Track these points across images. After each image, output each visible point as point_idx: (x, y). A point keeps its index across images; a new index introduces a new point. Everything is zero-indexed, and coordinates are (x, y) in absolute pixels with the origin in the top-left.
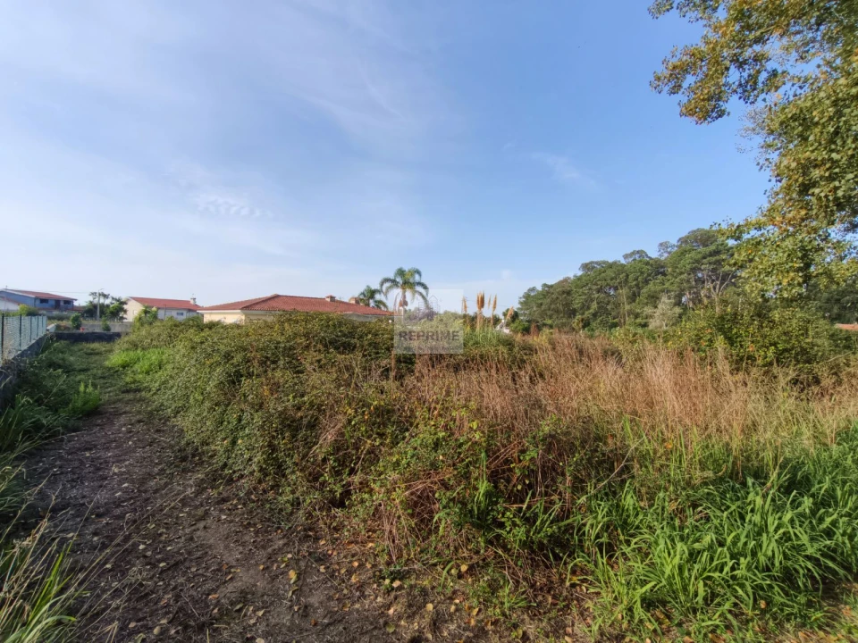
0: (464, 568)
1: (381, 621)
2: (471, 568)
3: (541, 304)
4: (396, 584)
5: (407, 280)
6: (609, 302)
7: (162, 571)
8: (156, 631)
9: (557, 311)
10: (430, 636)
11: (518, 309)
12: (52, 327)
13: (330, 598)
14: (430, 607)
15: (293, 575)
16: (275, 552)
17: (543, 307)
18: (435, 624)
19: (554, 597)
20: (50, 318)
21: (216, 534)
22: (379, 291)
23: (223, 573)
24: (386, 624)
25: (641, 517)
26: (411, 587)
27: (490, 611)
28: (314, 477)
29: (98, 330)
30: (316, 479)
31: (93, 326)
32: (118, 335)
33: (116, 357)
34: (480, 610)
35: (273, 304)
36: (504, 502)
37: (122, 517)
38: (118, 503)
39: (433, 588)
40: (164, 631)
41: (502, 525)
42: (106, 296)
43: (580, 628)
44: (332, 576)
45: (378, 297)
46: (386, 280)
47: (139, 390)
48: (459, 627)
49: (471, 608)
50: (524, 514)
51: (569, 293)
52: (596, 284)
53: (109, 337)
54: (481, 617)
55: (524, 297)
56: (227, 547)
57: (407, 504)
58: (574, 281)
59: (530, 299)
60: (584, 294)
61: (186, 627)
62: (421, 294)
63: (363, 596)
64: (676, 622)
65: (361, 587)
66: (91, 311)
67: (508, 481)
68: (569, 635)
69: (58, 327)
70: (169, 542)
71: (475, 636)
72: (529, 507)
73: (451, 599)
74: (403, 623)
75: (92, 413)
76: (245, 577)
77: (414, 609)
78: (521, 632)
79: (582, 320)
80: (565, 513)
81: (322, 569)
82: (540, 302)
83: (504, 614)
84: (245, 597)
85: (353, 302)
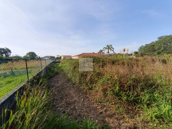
0: (113, 103)
1: (96, 109)
2: (115, 103)
3: (145, 49)
4: (99, 103)
5: (109, 47)
6: (167, 47)
7: (65, 96)
8: (63, 103)
9: (150, 51)
10: (104, 113)
11: (138, 51)
12: (52, 61)
13: (88, 104)
14: (105, 108)
15: (82, 99)
16: (80, 96)
17: (145, 50)
18: (105, 111)
19: (133, 112)
20: (52, 60)
21: (72, 92)
22: (103, 50)
23: (72, 97)
24: (97, 109)
25: (159, 99)
26: (102, 104)
27: (117, 111)
28: (87, 84)
29: (58, 61)
30: (87, 85)
31: (57, 60)
32: (60, 62)
33: (60, 65)
34: (115, 111)
35: (83, 55)
36: (122, 92)
37: (60, 88)
38: (60, 86)
39: (106, 105)
40: (64, 104)
41: (122, 96)
42: (59, 56)
43: (138, 118)
44: (89, 100)
45: (103, 52)
46: (104, 48)
47: (63, 70)
48: (110, 112)
49: (113, 110)
50: (127, 95)
51: (154, 46)
52: (163, 42)
53: (59, 62)
54: (115, 112)
55: (140, 48)
56: (73, 94)
57: (102, 90)
58: (155, 42)
59: (142, 48)
60: (159, 45)
61: (67, 104)
62: (112, 50)
63: (93, 104)
64: (165, 123)
65: (93, 103)
66: (57, 58)
67: (124, 88)
68: (135, 119)
69: (53, 61)
70: (66, 92)
71: (113, 115)
72: (128, 93)
73: (110, 108)
74: (99, 110)
75: (57, 73)
76: (75, 98)
77: (102, 108)
78: (123, 116)
79: (158, 52)
80: (138, 95)
81: (87, 99)
82: (144, 49)
83: (120, 112)
84: (75, 101)
85: (98, 53)
